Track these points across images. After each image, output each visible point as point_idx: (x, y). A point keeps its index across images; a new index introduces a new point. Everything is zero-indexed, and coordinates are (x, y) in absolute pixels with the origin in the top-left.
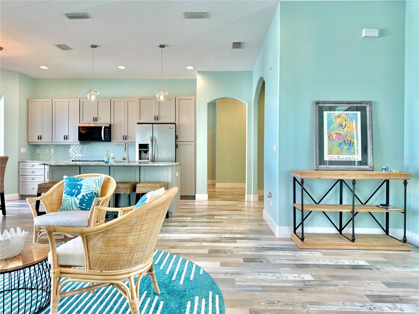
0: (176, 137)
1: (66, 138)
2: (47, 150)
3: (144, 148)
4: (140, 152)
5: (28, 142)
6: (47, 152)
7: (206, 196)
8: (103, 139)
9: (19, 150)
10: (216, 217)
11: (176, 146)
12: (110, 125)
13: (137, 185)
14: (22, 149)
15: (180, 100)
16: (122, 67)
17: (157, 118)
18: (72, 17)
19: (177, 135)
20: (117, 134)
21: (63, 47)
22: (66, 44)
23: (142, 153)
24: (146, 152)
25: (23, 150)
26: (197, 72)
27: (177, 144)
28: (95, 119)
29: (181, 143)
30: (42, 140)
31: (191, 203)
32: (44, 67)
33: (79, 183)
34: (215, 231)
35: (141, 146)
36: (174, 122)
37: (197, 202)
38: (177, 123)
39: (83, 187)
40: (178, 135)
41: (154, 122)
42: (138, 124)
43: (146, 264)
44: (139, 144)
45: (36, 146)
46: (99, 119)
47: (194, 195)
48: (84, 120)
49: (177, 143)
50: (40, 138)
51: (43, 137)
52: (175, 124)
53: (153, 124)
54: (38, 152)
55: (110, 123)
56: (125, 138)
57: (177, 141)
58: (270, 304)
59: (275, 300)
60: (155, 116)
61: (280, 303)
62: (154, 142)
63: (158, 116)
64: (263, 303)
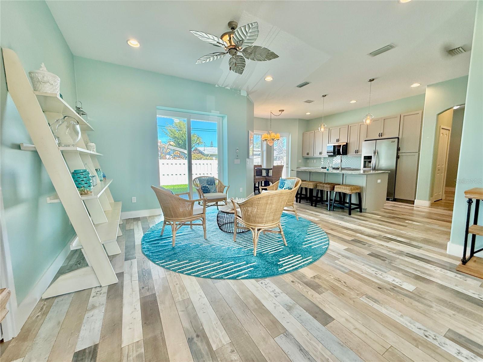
0: (398, 149)
1: (321, 153)
2: (313, 161)
3: (368, 159)
4: (365, 162)
5: (303, 157)
6: (312, 162)
7: (427, 203)
8: (341, 153)
9: (298, 161)
10: (407, 221)
11: (398, 157)
12: (347, 143)
13: (335, 186)
15: (405, 117)
16: (353, 102)
17: (380, 135)
18: (301, 86)
20: (352, 149)
21: (309, 102)
22: (309, 99)
23: (367, 163)
24: (370, 162)
25: (300, 161)
26: (426, 86)
27: (399, 155)
28: (338, 141)
29: (403, 154)
30: (309, 155)
31: (403, 206)
32: (308, 114)
33: (284, 182)
34: (385, 230)
35: (366, 158)
36: (397, 136)
37: (415, 207)
38: (400, 137)
39: (285, 184)
40: (400, 148)
41: (378, 138)
42: (365, 141)
43: (264, 226)
44: (364, 156)
45: (307, 159)
46: (340, 140)
47: (414, 200)
48: (331, 141)
49: (399, 154)
50: (308, 154)
51: (309, 153)
52: (398, 138)
53: (376, 140)
54: (308, 162)
55: (347, 142)
56: (357, 152)
57: (399, 152)
58: (336, 280)
59: (345, 281)
60: (380, 133)
61: (344, 284)
62: (376, 154)
63: (382, 133)
64: (332, 277)
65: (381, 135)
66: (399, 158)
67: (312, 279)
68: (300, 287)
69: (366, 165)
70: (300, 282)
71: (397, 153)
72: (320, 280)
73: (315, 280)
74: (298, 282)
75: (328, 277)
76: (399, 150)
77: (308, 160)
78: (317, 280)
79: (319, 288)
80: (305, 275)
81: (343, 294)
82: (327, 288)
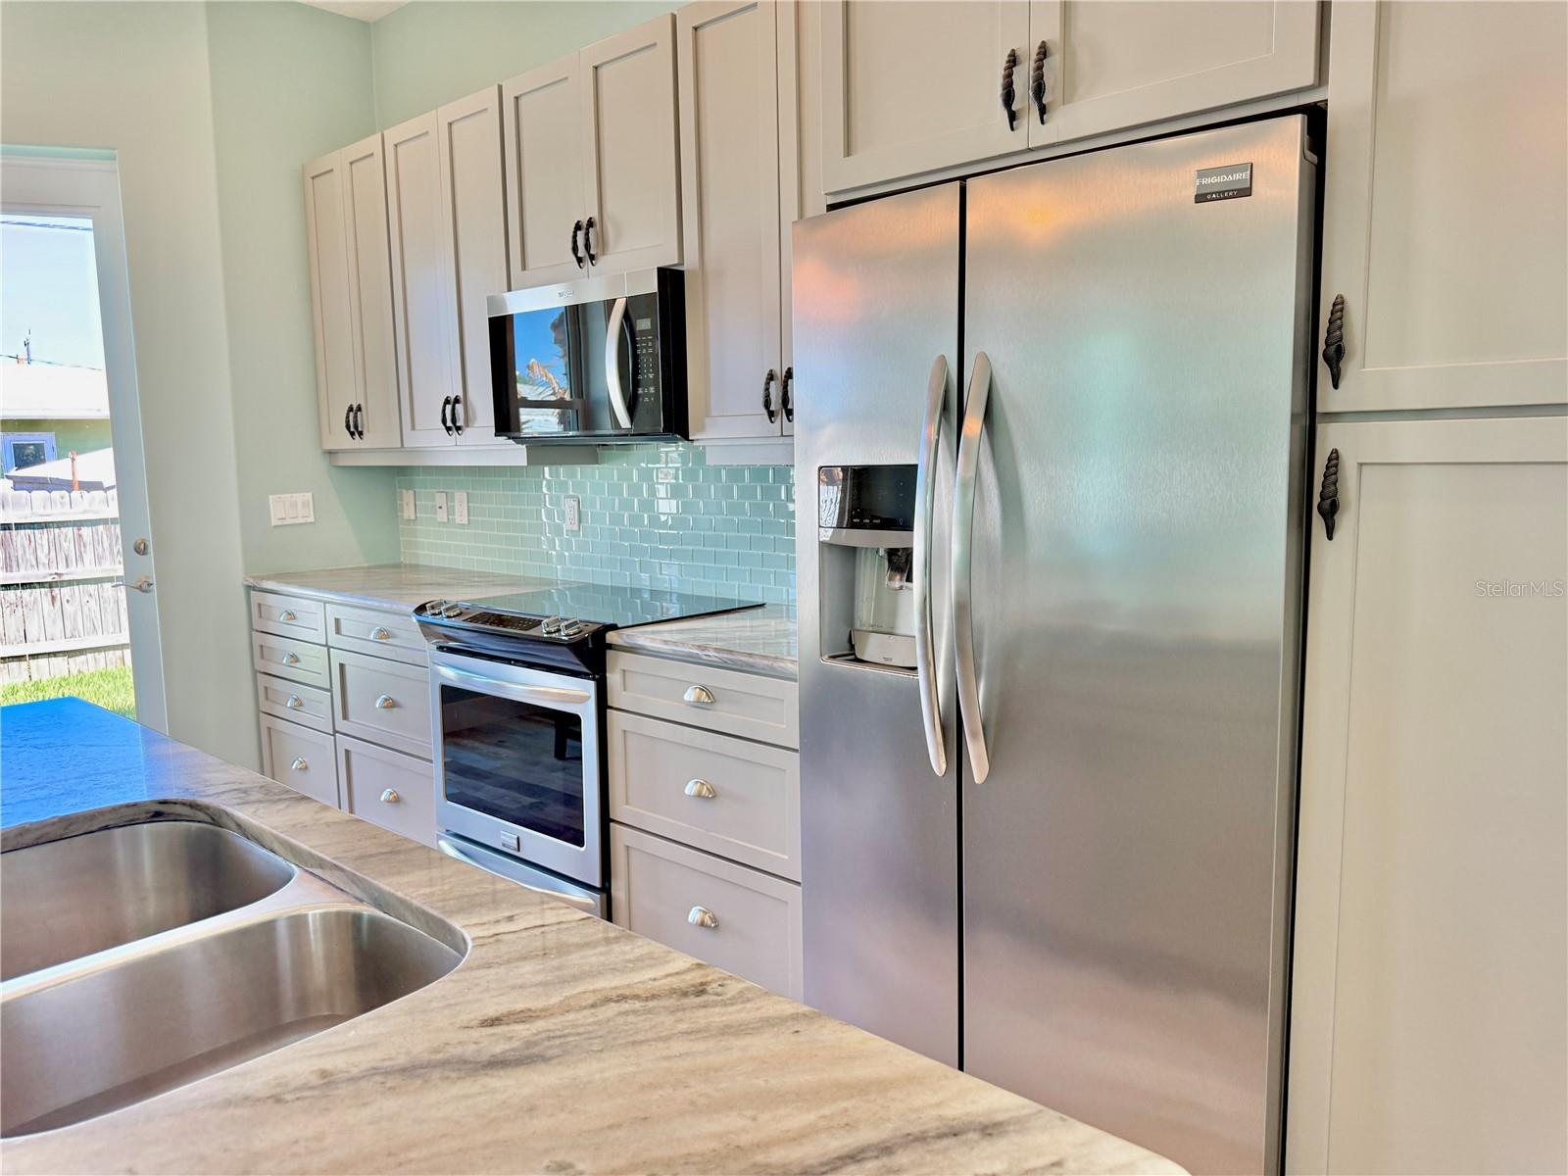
0: (1323, 345)
1: (453, 417)
2: (441, 500)
3: (872, 510)
4: (841, 564)
5: (327, 454)
6: (440, 517)
8: (618, 424)
11: (1320, 500)
12: (671, 281)
14: (271, 497)
19: (1339, 305)
25: (291, 507)
27: (1334, 457)
28: (583, 241)
36: (1292, 75)
38: (1343, 99)
40: (1353, 309)
41: (999, 138)
46: (605, 229)
49: (1330, 437)
50: (354, 424)
51: (370, 418)
52: (1316, 118)
53: (963, 179)
54: (408, 513)
55: (670, 260)
57: (1330, 399)
60: (1013, 61)
62: (973, 424)
63: (1044, 52)
65: (1039, 90)
66: (1330, 511)
69: (865, 614)
71: (1309, 419)
76: (1336, 356)
77: (408, 496)
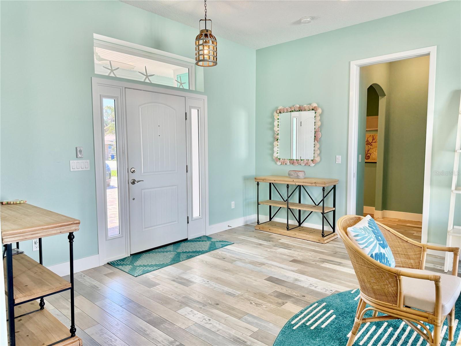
58: (260, 304)
59: (251, 305)
61: (252, 302)
64: (264, 306)
67: (285, 301)
68: (294, 293)
70: (296, 297)
72: (277, 301)
73: (283, 300)
74: (298, 297)
75: (268, 306)
78: (280, 301)
79: (277, 295)
80: (294, 304)
81: (255, 294)
82: (269, 296)
